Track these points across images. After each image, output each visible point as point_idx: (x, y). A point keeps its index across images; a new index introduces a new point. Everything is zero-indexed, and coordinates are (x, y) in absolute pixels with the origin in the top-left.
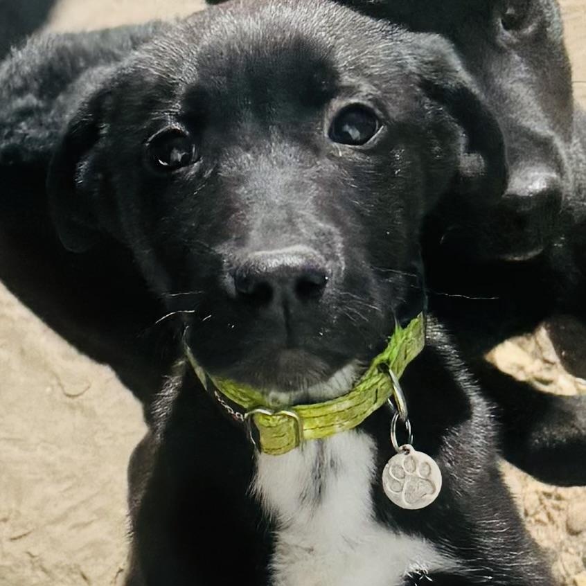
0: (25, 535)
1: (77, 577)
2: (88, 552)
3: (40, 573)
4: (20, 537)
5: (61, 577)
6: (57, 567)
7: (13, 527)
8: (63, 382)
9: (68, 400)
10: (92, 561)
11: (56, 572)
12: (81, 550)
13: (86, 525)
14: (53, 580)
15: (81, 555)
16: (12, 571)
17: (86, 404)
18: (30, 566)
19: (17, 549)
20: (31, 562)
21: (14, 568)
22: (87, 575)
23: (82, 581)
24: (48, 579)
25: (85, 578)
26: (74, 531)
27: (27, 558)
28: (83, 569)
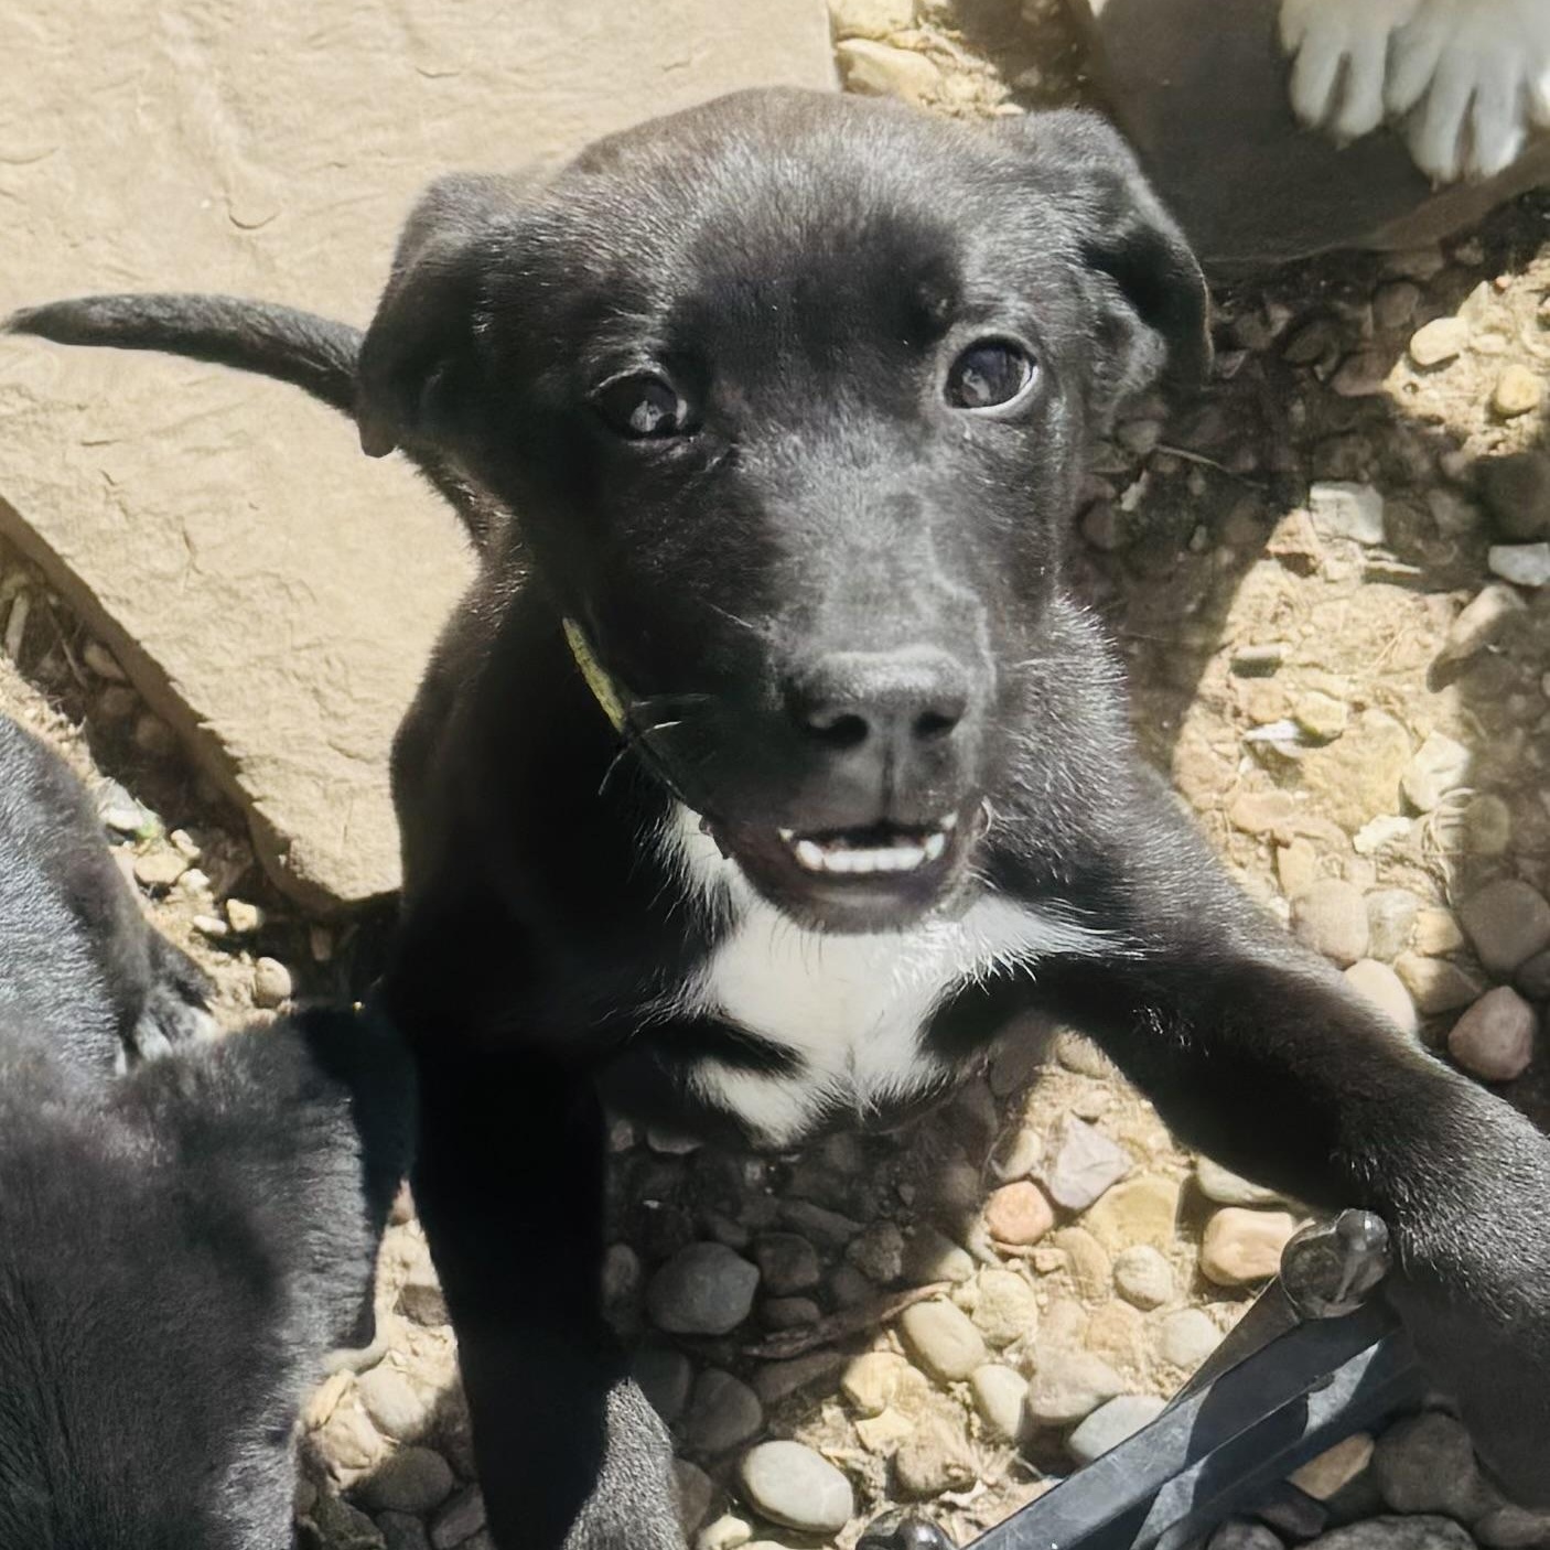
0: (105, 443)
1: (176, 537)
2: (204, 499)
3: (117, 515)
4: (97, 443)
5: (149, 529)
6: (146, 511)
7: (92, 422)
8: (234, 198)
9: (237, 230)
10: (207, 516)
11: (143, 519)
12: (192, 493)
13: (211, 452)
14: (135, 529)
15: (189, 503)
16: (69, 496)
17: (261, 244)
18: (102, 495)
19: (89, 463)
20: (107, 493)
21: (75, 492)
22: (193, 539)
23: (184, 545)
24: (126, 527)
25: (187, 541)
26: (188, 459)
27: (102, 481)
28: (190, 527)
